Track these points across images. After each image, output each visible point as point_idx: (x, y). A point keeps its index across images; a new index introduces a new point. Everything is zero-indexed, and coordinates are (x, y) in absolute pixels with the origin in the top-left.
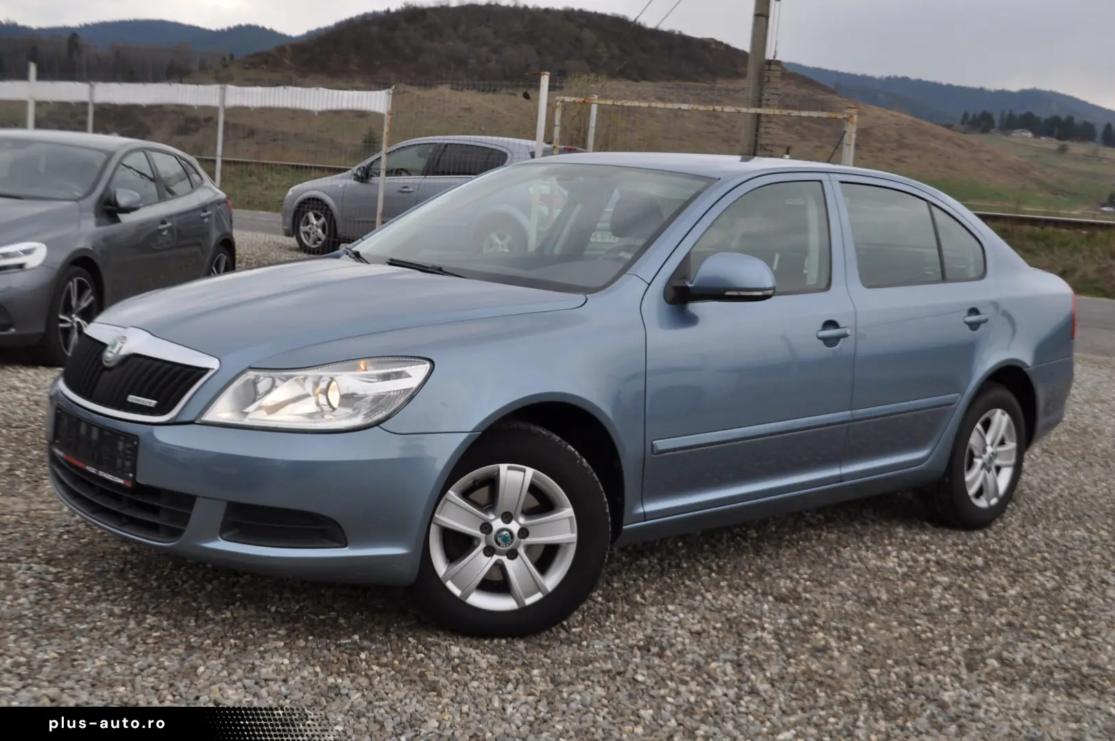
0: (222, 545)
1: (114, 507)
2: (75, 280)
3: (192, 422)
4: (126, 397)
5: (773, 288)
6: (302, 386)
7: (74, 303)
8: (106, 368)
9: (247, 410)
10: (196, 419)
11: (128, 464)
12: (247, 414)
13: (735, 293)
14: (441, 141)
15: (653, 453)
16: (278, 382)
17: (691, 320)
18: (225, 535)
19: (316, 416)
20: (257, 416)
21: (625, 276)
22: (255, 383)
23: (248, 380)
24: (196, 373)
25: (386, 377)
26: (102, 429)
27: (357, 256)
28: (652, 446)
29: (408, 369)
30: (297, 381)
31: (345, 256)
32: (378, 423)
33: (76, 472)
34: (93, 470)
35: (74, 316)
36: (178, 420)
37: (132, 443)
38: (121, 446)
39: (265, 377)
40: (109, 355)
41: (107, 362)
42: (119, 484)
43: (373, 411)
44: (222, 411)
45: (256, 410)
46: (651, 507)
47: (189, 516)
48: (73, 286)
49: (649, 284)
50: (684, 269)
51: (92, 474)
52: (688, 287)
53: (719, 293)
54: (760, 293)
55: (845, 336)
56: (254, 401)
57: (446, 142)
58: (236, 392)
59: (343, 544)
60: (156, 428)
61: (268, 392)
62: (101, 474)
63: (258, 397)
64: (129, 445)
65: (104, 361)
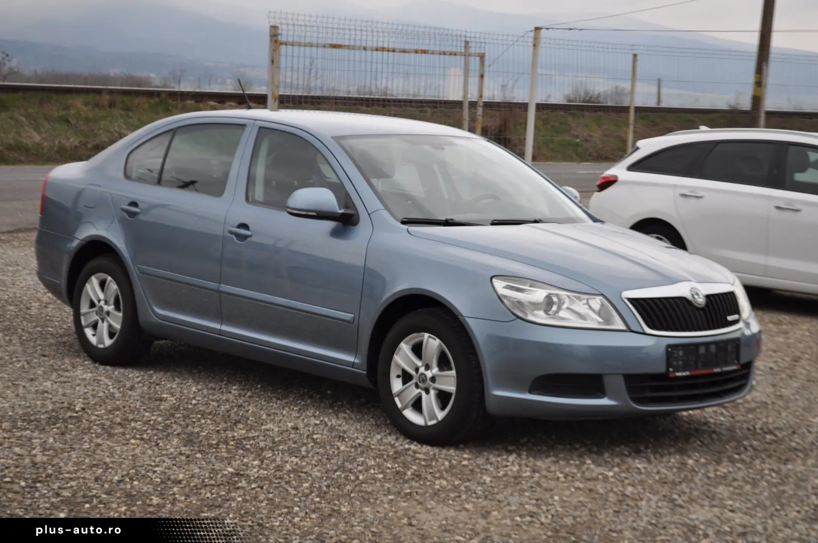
41: (700, 305)
65: (697, 305)
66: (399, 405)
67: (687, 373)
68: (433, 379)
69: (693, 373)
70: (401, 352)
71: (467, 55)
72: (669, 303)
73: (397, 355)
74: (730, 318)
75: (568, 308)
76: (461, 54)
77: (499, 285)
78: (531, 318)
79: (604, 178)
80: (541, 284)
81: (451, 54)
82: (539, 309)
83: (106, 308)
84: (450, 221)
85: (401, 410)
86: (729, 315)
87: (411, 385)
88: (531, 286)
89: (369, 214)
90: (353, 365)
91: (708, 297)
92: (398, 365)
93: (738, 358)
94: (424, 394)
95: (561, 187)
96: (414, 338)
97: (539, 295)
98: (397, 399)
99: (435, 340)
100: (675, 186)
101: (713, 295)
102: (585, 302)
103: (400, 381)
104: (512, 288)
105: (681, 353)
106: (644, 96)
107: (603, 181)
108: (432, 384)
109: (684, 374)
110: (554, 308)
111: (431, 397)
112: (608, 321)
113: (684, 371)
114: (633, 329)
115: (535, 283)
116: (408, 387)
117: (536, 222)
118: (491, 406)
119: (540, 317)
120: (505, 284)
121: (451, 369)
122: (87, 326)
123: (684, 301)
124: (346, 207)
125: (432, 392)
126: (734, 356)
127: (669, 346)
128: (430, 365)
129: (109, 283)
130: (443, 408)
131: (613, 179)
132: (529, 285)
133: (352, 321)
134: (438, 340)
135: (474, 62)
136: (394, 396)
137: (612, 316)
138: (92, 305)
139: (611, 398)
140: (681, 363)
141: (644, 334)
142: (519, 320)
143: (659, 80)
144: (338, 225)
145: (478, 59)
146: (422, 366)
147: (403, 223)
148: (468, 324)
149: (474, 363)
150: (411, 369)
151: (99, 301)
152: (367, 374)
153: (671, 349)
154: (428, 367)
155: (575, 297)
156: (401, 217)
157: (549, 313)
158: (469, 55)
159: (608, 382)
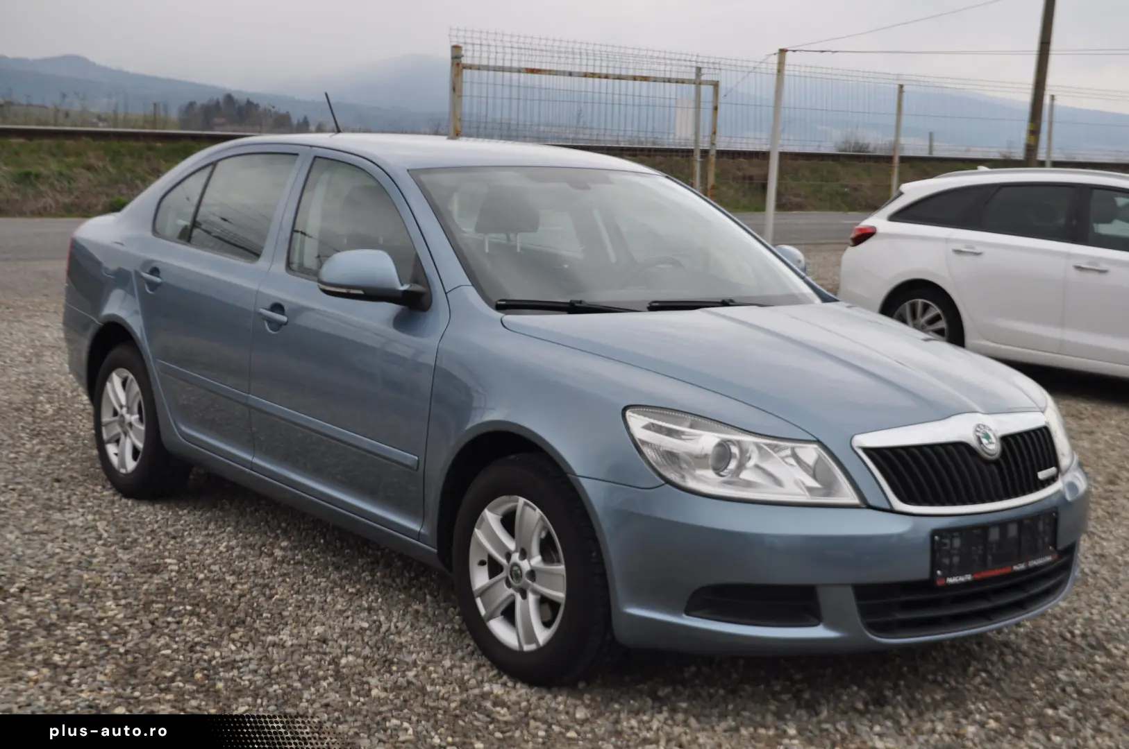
37: (1051, 515)
65: (986, 455)
66: (483, 612)
67: (969, 577)
68: (532, 574)
69: (978, 576)
70: (484, 525)
71: (698, 83)
72: (936, 453)
73: (479, 528)
74: (1042, 475)
75: (757, 466)
76: (689, 82)
77: (637, 422)
78: (691, 484)
79: (860, 230)
80: (709, 423)
81: (677, 82)
82: (705, 467)
83: (127, 417)
84: (577, 305)
85: (485, 620)
86: (1041, 470)
87: (500, 580)
88: (691, 427)
89: (446, 294)
90: (418, 536)
91: (1006, 440)
92: (481, 546)
93: (1054, 544)
94: (519, 598)
95: (775, 245)
96: (504, 503)
97: (707, 441)
98: (479, 601)
99: (535, 510)
100: (947, 240)
101: (1013, 436)
102: (788, 452)
103: (485, 570)
104: (659, 430)
105: (957, 543)
106: (914, 146)
107: (858, 233)
108: (530, 582)
109: (962, 579)
110: (733, 465)
111: (528, 603)
112: (829, 486)
113: (962, 574)
114: (872, 502)
115: (701, 420)
116: (497, 582)
117: (725, 304)
118: (622, 633)
119: (706, 481)
120: (647, 421)
121: (559, 561)
122: (109, 442)
123: (963, 449)
124: (415, 281)
125: (531, 597)
126: (1047, 539)
127: (935, 532)
128: (526, 549)
129: (131, 384)
130: (547, 624)
131: (871, 231)
132: (688, 424)
133: (415, 467)
134: (538, 510)
135: (707, 91)
136: (475, 595)
137: (835, 479)
138: (115, 413)
139: (831, 626)
140: (956, 559)
141: (892, 511)
142: (668, 486)
143: (931, 134)
144: (403, 309)
145: (711, 88)
146: (516, 551)
147: (499, 308)
148: (583, 487)
149: (594, 554)
150: (500, 554)
151: (121, 407)
152: (438, 554)
153: (940, 538)
154: (524, 554)
155: (768, 445)
156: (495, 299)
157: (722, 473)
158: (700, 84)
159: (826, 600)
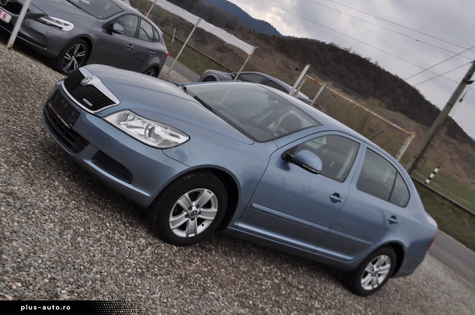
0: (90, 163)
1: (60, 132)
2: (80, 44)
3: (100, 118)
4: (83, 98)
5: (320, 172)
6: (143, 124)
7: (75, 52)
8: (81, 85)
9: (121, 123)
10: (102, 117)
11: (72, 121)
12: (120, 124)
13: (306, 167)
14: (269, 78)
15: (250, 206)
16: (136, 119)
17: (287, 168)
18: (92, 160)
19: (142, 136)
20: (123, 126)
21: (271, 142)
22: (128, 115)
23: (126, 113)
24: (110, 102)
25: (172, 135)
26: (69, 105)
27: (185, 89)
28: (251, 204)
29: (181, 136)
30: (142, 121)
31: (181, 87)
32: (161, 149)
33: (52, 114)
34: (59, 117)
35: (73, 57)
36: (96, 115)
37: (77, 114)
38: (73, 113)
39: (132, 115)
40: (84, 81)
41: (82, 84)
42: (66, 126)
43: (162, 144)
44: (112, 119)
45: (124, 124)
46: (240, 225)
47: (84, 148)
48: (78, 46)
49: (278, 149)
50: (293, 150)
51: (58, 118)
52: (291, 157)
53: (301, 164)
54: (314, 171)
55: (340, 201)
56: (125, 121)
57: (271, 79)
58: (120, 115)
59: (130, 183)
60: (88, 113)
61: (131, 120)
62: (61, 119)
63: (127, 120)
64: (75, 115)
